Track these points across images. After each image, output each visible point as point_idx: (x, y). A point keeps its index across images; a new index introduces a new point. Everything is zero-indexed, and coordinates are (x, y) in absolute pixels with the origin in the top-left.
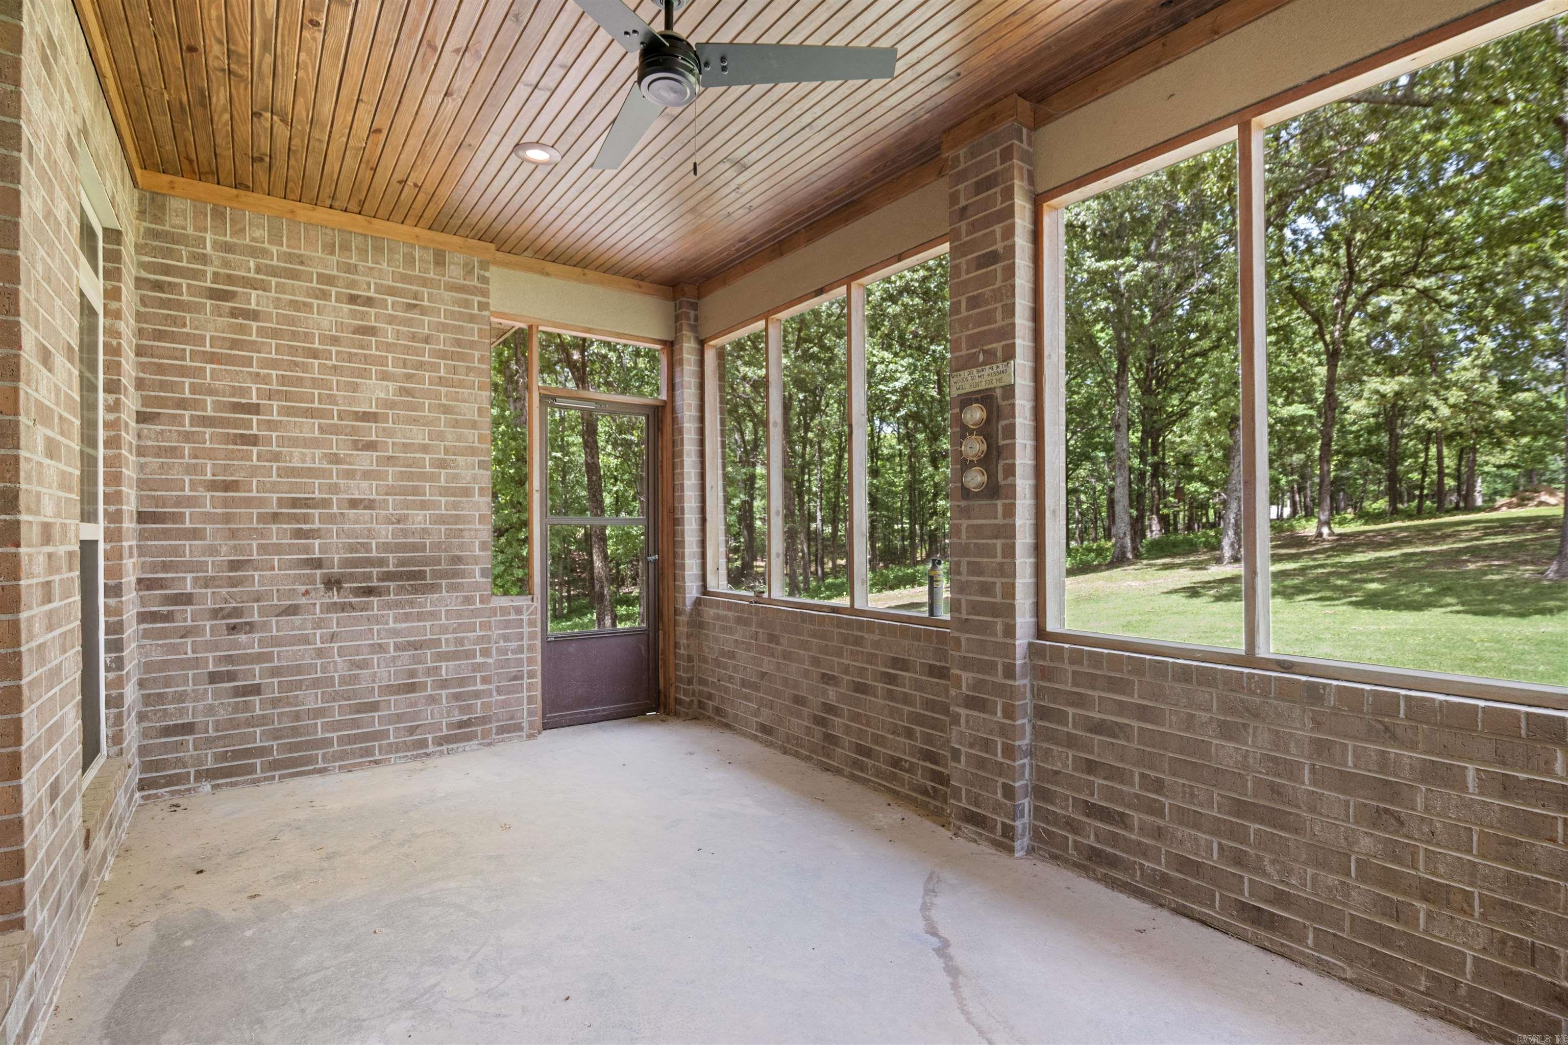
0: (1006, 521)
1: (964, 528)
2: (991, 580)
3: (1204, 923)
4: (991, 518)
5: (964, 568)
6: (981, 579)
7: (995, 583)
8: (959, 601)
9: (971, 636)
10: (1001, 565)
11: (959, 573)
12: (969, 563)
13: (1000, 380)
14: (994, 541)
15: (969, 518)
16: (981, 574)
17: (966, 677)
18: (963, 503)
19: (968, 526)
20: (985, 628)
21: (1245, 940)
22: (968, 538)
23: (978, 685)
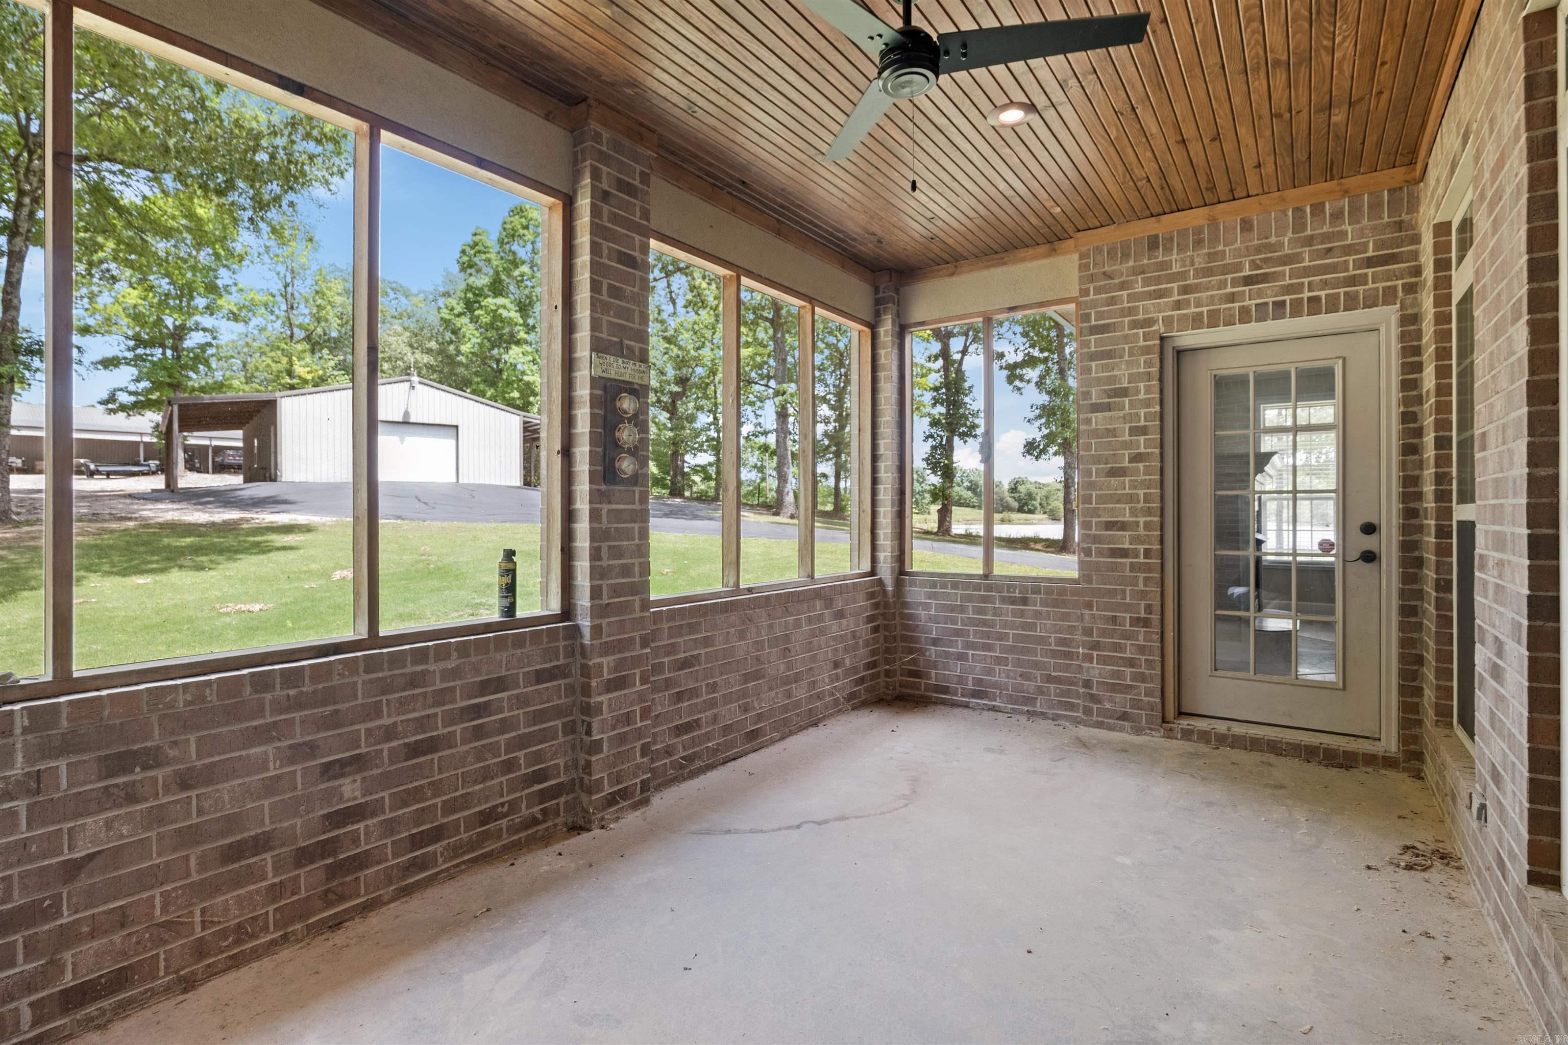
0: (643, 507)
1: (604, 513)
2: (630, 561)
3: (734, 759)
4: (630, 503)
5: (604, 553)
6: (621, 562)
7: (634, 564)
8: (600, 587)
9: (612, 619)
10: (639, 546)
11: (599, 558)
12: (610, 547)
13: (641, 378)
14: (633, 525)
15: (610, 502)
16: (621, 556)
17: (607, 662)
18: (603, 487)
19: (609, 511)
20: (625, 608)
21: (746, 754)
22: (609, 522)
23: (619, 665)
